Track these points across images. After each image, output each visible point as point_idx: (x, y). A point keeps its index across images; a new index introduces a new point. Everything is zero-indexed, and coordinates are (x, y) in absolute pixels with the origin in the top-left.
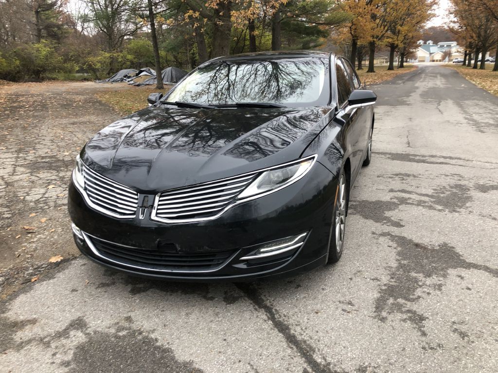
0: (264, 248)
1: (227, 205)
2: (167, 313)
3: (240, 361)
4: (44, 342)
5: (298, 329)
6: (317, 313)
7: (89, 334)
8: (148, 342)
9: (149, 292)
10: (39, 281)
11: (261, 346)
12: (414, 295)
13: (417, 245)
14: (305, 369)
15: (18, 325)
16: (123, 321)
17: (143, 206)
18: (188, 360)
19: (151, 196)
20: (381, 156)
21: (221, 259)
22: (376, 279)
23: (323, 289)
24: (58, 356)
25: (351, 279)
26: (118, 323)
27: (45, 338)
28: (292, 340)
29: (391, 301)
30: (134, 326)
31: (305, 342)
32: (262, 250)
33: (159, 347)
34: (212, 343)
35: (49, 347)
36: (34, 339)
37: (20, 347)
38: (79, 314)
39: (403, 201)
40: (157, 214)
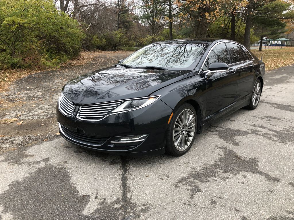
0: (123, 138)
1: (106, 115)
2: (82, 163)
3: (94, 188)
4: (29, 164)
5: (131, 181)
6: (147, 177)
7: (47, 164)
8: (65, 172)
9: (82, 154)
10: (47, 141)
11: (108, 185)
12: (207, 179)
13: (236, 156)
14: (119, 198)
15: (26, 156)
16: (62, 163)
17: (74, 111)
18: (74, 183)
19: (78, 107)
20: (269, 105)
21: (103, 141)
22: (194, 168)
23: (160, 167)
24: (30, 170)
25: (180, 165)
26: (60, 163)
27: (31, 162)
28: (124, 185)
29: (191, 180)
30: (65, 165)
31: (129, 187)
32: (122, 140)
33: (67, 175)
34: (89, 178)
35: (30, 166)
36: (27, 162)
37: (21, 164)
38: (49, 156)
39: (254, 132)
40: (79, 115)
